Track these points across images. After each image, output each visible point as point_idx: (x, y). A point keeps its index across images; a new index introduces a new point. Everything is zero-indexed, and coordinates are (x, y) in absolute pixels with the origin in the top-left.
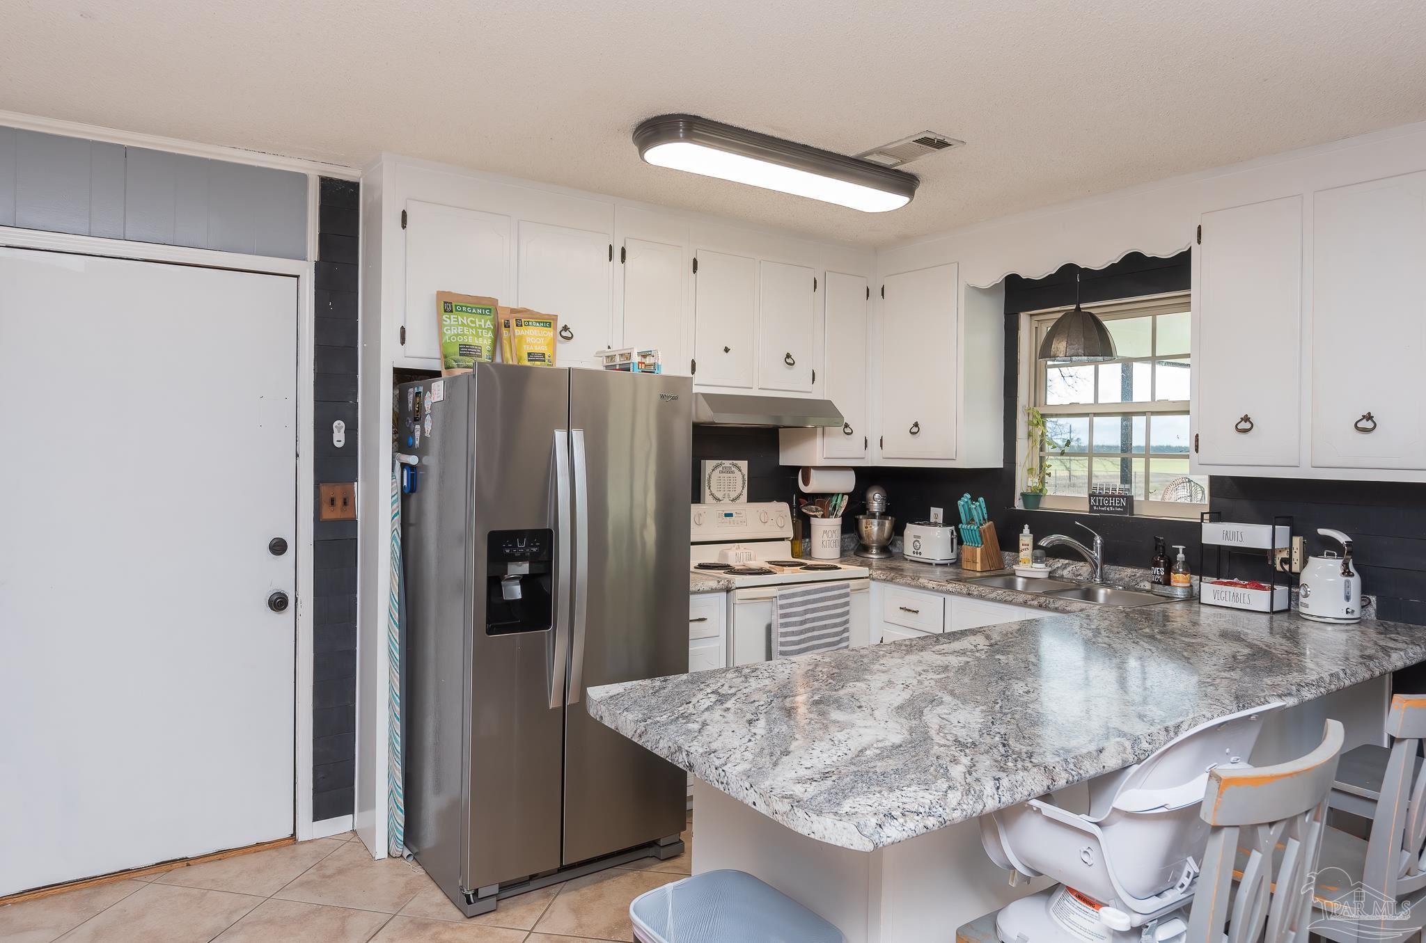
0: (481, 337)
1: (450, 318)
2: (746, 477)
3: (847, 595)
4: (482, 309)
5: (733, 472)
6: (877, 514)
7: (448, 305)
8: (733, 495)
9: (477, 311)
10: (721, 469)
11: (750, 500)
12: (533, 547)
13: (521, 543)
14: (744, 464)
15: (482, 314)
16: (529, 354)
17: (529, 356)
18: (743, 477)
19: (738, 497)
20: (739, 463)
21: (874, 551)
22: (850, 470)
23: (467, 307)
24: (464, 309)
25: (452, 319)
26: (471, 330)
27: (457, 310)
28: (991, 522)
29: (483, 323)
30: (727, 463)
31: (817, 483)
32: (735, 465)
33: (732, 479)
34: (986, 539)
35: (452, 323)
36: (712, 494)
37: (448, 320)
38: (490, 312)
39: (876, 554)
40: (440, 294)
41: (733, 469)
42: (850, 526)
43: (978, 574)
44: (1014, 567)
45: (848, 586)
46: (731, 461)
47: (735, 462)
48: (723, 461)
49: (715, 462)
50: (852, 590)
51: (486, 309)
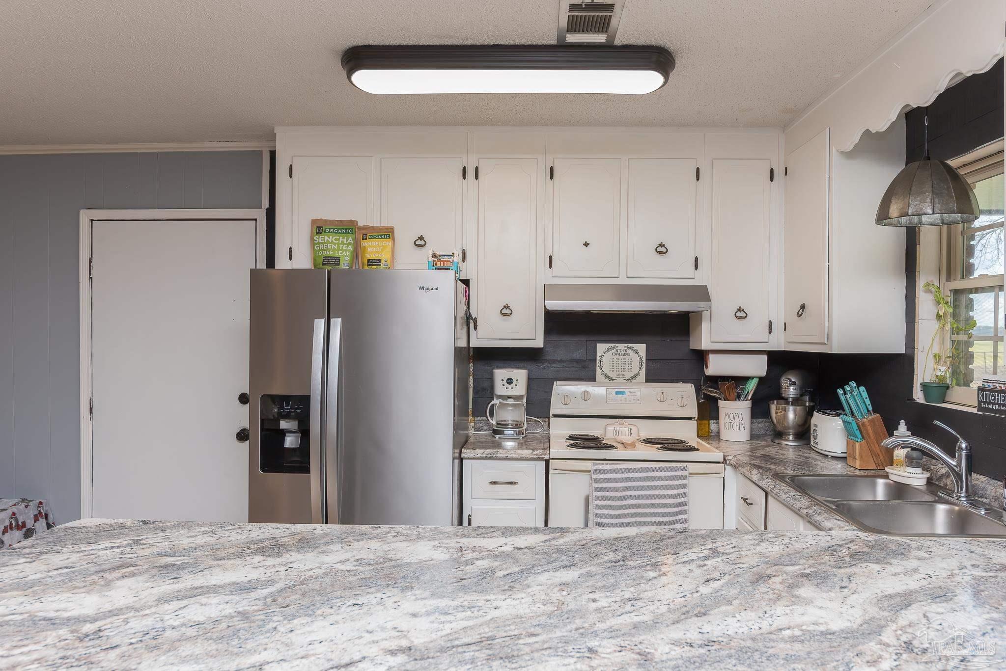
0: (341, 250)
1: (318, 238)
2: (644, 359)
3: (684, 477)
4: (346, 229)
5: (628, 355)
6: (790, 400)
7: (319, 228)
8: (629, 375)
9: (341, 231)
10: (614, 351)
11: (648, 380)
12: (297, 408)
13: (287, 405)
14: (642, 348)
15: (346, 233)
16: (369, 260)
17: (368, 263)
18: (641, 359)
19: (634, 377)
20: (635, 346)
21: (791, 438)
22: (763, 354)
23: (334, 229)
24: (332, 230)
25: (320, 239)
26: (333, 246)
27: (325, 232)
28: (878, 415)
29: (345, 240)
30: (621, 346)
31: (716, 366)
32: (631, 348)
33: (627, 360)
34: (868, 434)
35: (320, 241)
36: (605, 374)
37: (317, 240)
38: (352, 231)
39: (793, 441)
40: (314, 222)
41: (628, 351)
42: (760, 409)
43: (858, 473)
44: (887, 469)
45: (685, 469)
46: (626, 345)
47: (630, 345)
48: (617, 345)
49: (607, 346)
50: (690, 474)
51: (349, 229)
